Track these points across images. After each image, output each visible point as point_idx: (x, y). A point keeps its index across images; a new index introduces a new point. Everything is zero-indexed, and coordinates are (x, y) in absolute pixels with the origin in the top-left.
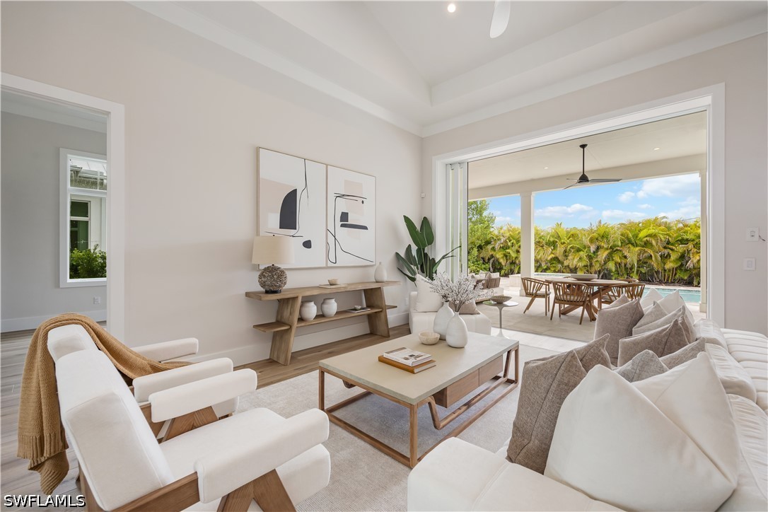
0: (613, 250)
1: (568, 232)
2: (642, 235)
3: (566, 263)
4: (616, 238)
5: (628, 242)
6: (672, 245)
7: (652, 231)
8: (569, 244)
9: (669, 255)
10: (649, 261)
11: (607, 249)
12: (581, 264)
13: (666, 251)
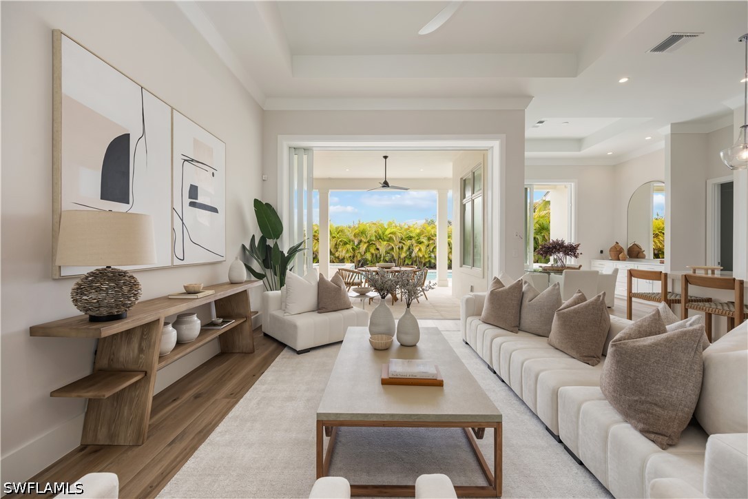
0: (370, 243)
1: (337, 228)
2: (387, 232)
3: (337, 255)
4: (371, 233)
5: (379, 238)
6: (404, 240)
7: (392, 230)
8: (338, 238)
9: (402, 248)
10: (391, 252)
11: (365, 243)
12: (348, 255)
13: (401, 245)
